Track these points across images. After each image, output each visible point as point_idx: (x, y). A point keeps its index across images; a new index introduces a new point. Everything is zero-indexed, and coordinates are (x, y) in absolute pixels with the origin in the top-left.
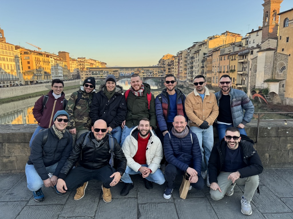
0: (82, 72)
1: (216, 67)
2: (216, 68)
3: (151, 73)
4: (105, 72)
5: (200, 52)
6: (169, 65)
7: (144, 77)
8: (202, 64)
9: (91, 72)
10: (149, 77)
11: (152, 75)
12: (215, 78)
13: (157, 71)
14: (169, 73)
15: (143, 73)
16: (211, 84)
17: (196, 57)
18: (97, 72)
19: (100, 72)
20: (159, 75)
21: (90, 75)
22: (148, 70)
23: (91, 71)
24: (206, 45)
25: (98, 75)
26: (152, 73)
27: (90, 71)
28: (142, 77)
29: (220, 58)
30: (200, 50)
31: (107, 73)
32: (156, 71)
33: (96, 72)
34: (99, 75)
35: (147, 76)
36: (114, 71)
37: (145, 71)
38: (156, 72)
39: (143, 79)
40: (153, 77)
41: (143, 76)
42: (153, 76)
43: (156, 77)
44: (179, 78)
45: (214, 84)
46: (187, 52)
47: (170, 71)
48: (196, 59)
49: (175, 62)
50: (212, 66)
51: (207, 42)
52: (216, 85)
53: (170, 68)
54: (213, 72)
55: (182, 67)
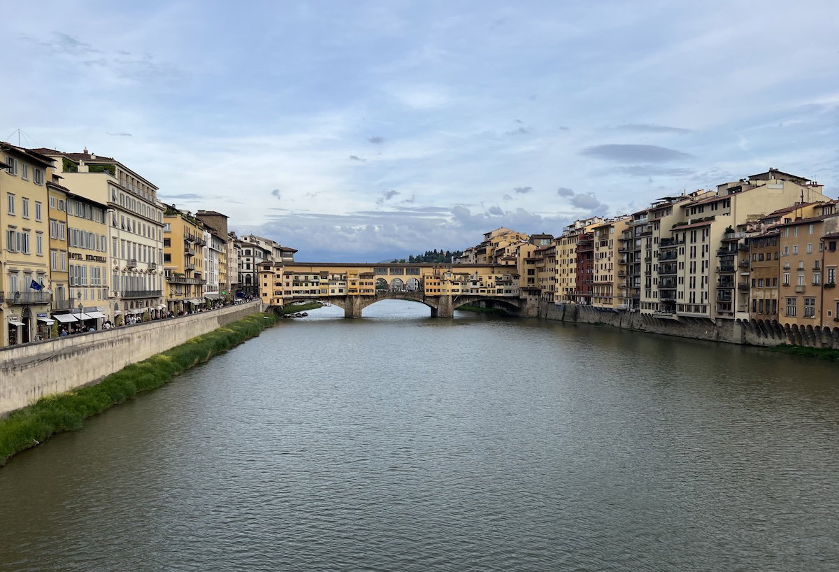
0: (266, 276)
1: (800, 269)
2: (801, 274)
3: (475, 283)
4: (335, 276)
5: (713, 224)
6: (530, 261)
7: (454, 293)
8: (719, 259)
9: (292, 278)
10: (469, 294)
11: (480, 290)
12: (800, 301)
13: (493, 278)
14: (531, 285)
15: (451, 282)
16: (775, 322)
17: (694, 240)
18: (311, 277)
19: (319, 277)
20: (500, 291)
21: (288, 284)
22: (466, 275)
23: (291, 273)
24: (729, 206)
25: (313, 285)
26: (478, 283)
27: (287, 274)
28: (450, 293)
29: (827, 245)
30: (713, 219)
31: (341, 280)
32: (490, 278)
33: (306, 278)
34: (315, 287)
35: (463, 291)
36: (362, 276)
37: (458, 277)
38: (489, 282)
39: (450, 299)
40: (480, 294)
41: (453, 290)
42: (482, 291)
43: (491, 294)
44: (588, 299)
45: (791, 321)
46: (627, 223)
47: (533, 279)
48: (693, 245)
49: (559, 253)
50: (781, 268)
51: (732, 198)
52: (806, 323)
53: (533, 270)
54: (787, 285)
55: (608, 268)
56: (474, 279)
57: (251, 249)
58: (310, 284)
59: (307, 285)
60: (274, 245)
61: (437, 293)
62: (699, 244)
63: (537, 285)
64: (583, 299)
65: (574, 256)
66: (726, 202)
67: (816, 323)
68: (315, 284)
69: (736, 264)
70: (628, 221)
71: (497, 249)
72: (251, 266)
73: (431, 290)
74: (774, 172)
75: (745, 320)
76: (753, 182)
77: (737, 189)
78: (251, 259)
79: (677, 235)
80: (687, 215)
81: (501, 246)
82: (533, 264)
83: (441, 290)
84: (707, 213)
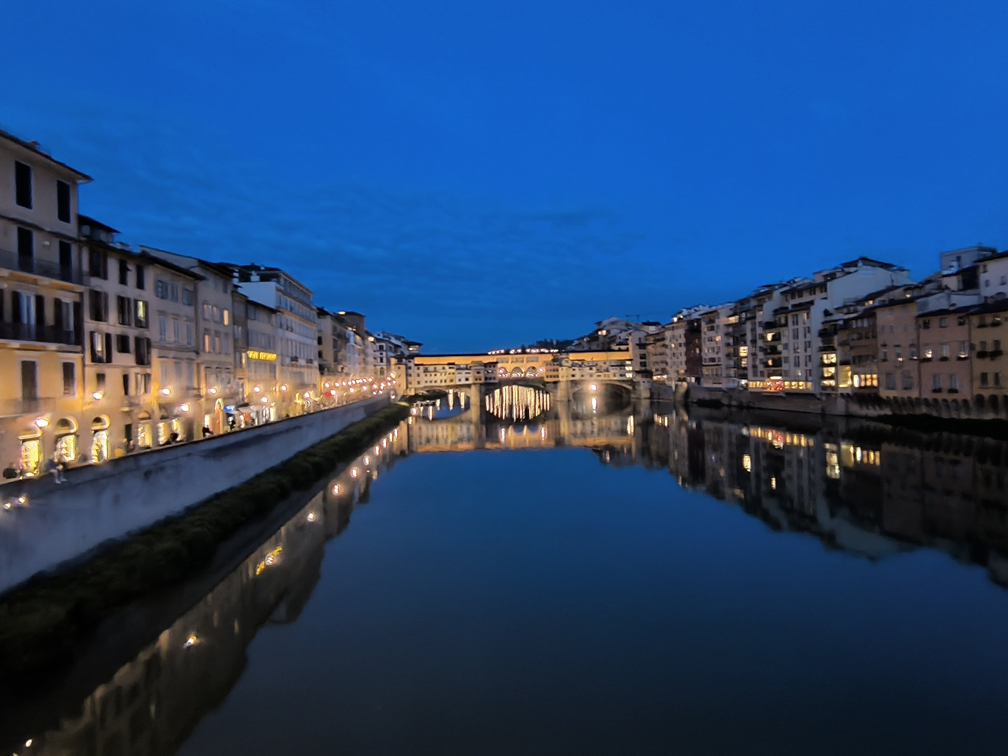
1: (897, 346)
2: (898, 350)
3: (591, 369)
4: (462, 366)
5: (813, 308)
6: (641, 347)
7: (572, 379)
8: (820, 339)
10: (586, 378)
12: (898, 375)
14: (643, 368)
15: (569, 368)
16: (876, 395)
17: (796, 323)
18: (439, 368)
19: (447, 367)
20: (615, 375)
24: (826, 291)
26: (594, 368)
27: (418, 366)
28: (568, 379)
29: (921, 323)
30: (812, 303)
31: (467, 369)
33: (435, 368)
34: (444, 377)
35: (580, 376)
36: (485, 365)
37: (575, 363)
38: (605, 367)
39: (569, 384)
40: (596, 378)
41: (572, 375)
42: (597, 376)
43: (607, 378)
44: (698, 380)
45: (891, 394)
46: (731, 309)
47: (645, 362)
48: (796, 327)
49: (669, 339)
50: (879, 346)
51: (829, 284)
52: (905, 395)
53: (644, 355)
54: (885, 360)
55: (716, 350)
56: (591, 364)
57: (383, 344)
58: (438, 374)
59: (435, 375)
60: (403, 340)
61: (555, 379)
62: (801, 327)
63: (648, 368)
64: (693, 380)
65: (683, 340)
66: (823, 287)
67: (914, 394)
68: (443, 374)
69: (836, 344)
70: (732, 307)
71: (610, 336)
72: (385, 360)
73: (551, 377)
74: (865, 260)
75: (848, 394)
76: (846, 270)
77: (832, 276)
78: (384, 353)
79: (780, 319)
80: (787, 301)
81: (613, 333)
82: (645, 348)
83: (560, 375)
84: (806, 298)
